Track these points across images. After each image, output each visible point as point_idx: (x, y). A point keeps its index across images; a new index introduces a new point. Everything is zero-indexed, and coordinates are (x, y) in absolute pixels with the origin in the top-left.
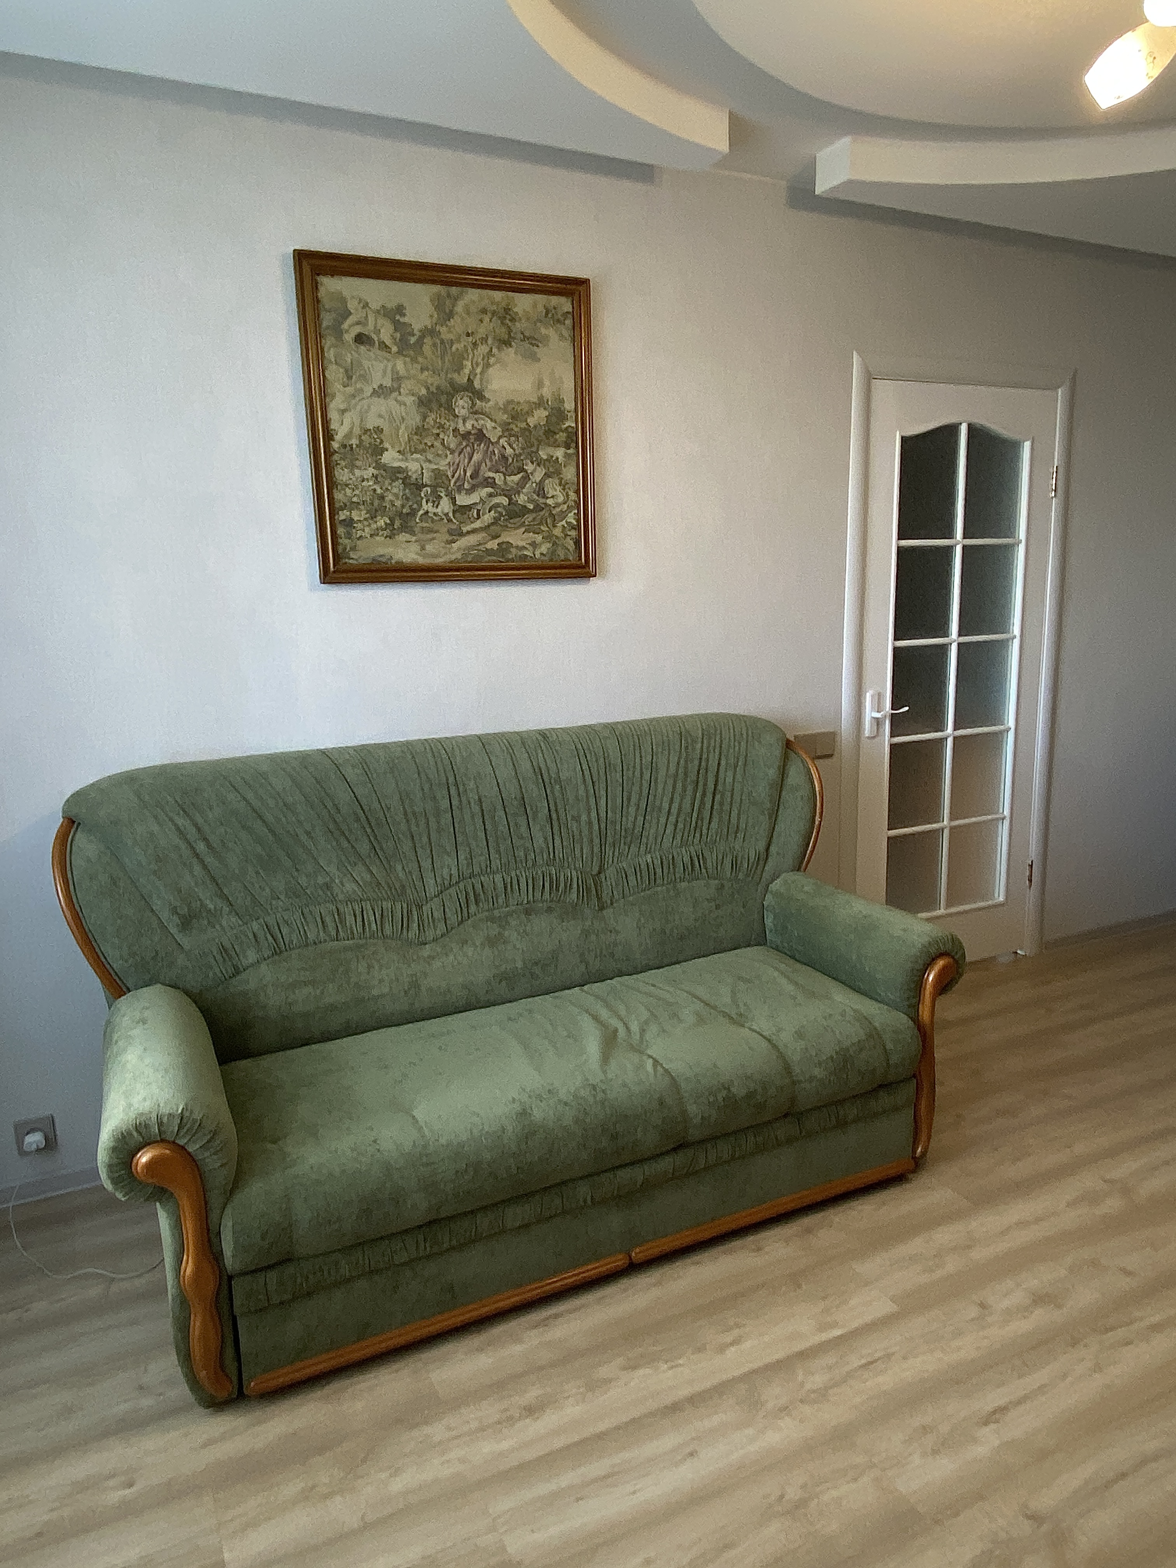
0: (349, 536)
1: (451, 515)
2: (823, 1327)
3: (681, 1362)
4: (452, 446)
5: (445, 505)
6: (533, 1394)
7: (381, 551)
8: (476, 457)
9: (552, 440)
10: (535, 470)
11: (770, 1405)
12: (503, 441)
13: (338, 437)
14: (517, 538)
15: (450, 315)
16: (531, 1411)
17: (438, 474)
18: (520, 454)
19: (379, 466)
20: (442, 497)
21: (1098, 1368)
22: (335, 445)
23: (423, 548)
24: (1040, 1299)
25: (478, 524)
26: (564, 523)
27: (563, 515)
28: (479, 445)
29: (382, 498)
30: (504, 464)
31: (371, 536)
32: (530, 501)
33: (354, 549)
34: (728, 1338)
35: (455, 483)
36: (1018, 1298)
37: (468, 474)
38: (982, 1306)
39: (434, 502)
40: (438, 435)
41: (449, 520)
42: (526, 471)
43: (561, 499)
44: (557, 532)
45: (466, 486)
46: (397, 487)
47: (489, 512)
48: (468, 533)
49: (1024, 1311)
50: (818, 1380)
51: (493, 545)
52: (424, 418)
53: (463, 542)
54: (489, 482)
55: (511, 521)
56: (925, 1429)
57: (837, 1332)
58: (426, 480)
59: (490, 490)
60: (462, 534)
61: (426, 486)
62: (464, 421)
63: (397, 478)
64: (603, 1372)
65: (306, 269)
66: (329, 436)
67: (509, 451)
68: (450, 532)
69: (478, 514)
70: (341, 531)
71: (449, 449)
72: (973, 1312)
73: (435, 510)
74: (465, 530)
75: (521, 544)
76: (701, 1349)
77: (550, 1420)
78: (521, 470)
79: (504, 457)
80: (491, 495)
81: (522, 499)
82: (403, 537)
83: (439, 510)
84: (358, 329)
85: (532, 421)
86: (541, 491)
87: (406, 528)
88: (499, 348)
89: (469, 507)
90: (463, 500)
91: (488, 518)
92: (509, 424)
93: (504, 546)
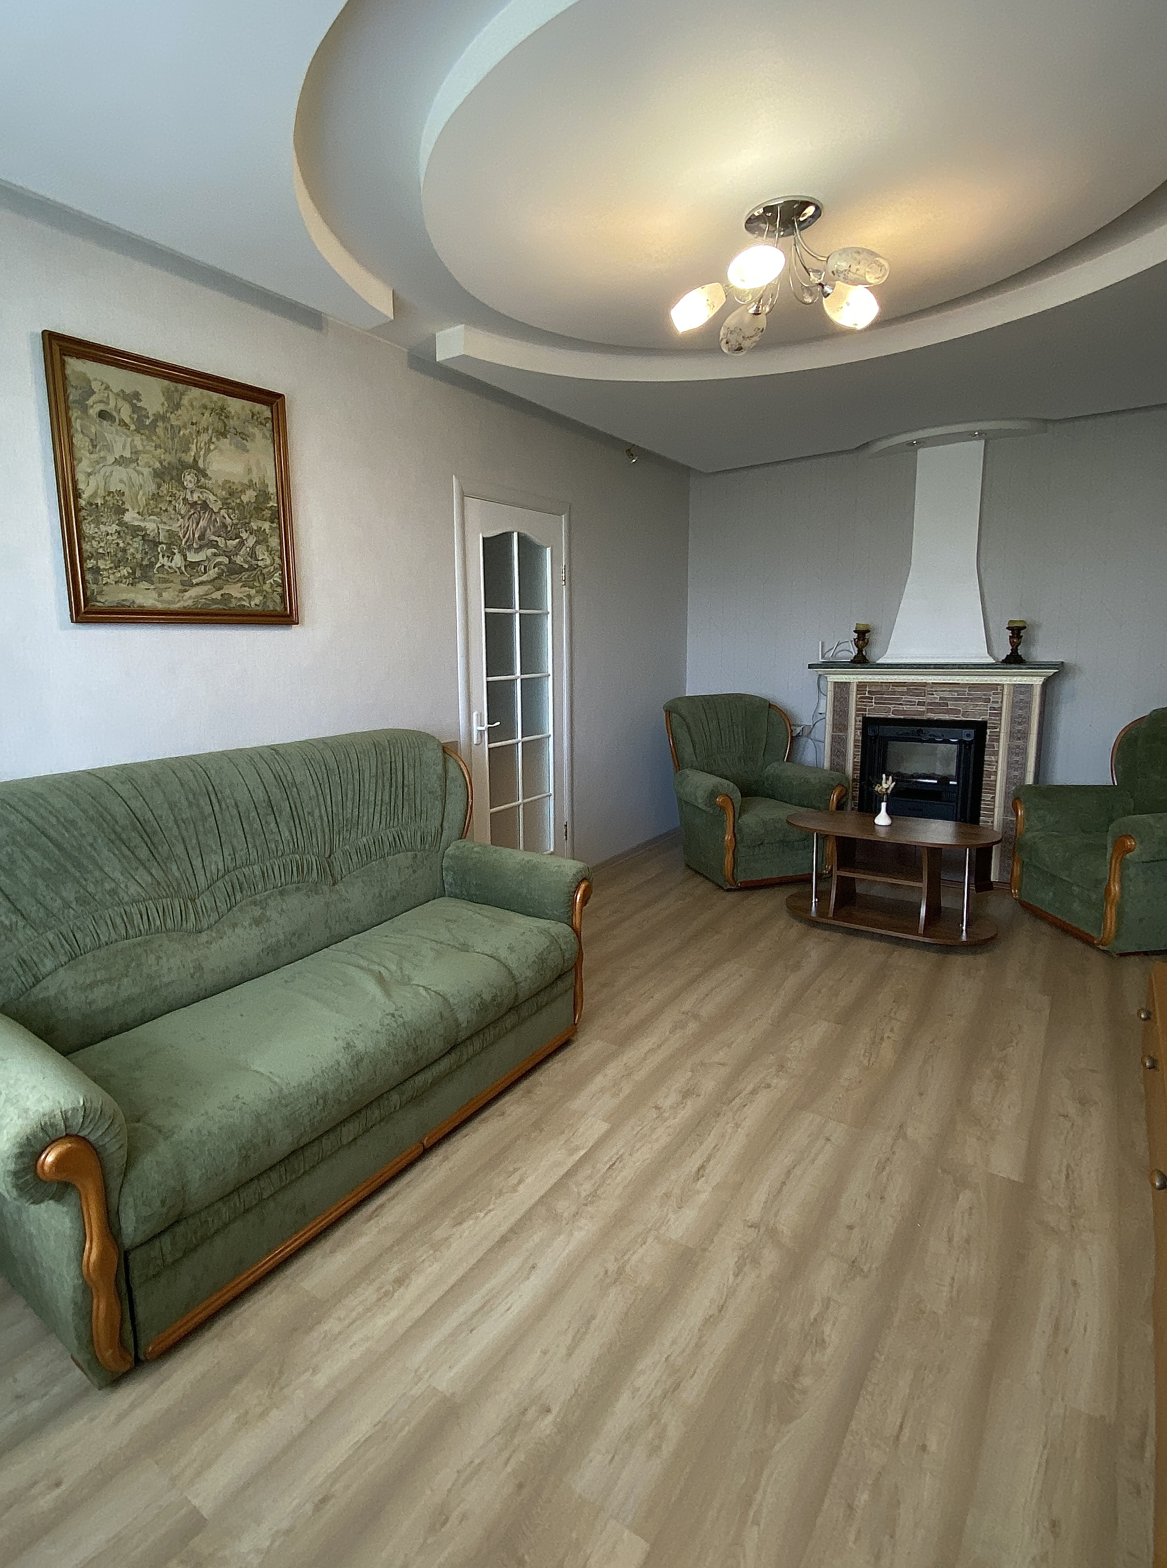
0: (96, 582)
1: (183, 568)
2: (572, 1152)
3: (491, 1207)
4: (182, 512)
5: (178, 561)
6: (394, 1270)
7: (124, 596)
8: (201, 523)
9: (261, 515)
10: (248, 537)
11: (565, 1215)
12: (223, 512)
13: (84, 496)
14: (236, 591)
15: (178, 406)
16: (400, 1281)
17: (171, 534)
18: (237, 524)
19: (121, 523)
20: (175, 554)
21: (737, 1126)
22: (82, 503)
23: (160, 595)
24: (687, 1094)
25: (204, 578)
26: (271, 581)
27: (271, 575)
28: (205, 513)
29: (124, 550)
30: (224, 530)
31: (116, 582)
32: (245, 561)
33: (101, 593)
34: (514, 1179)
35: (187, 542)
36: (673, 1098)
37: (196, 536)
38: (657, 1108)
39: (168, 557)
40: (170, 501)
41: (182, 573)
42: (241, 537)
43: (268, 562)
44: (267, 587)
45: (195, 545)
46: (137, 543)
47: (214, 568)
48: (197, 584)
49: (681, 1104)
50: (587, 1188)
51: (217, 595)
52: (159, 486)
53: (193, 592)
54: (214, 545)
55: (232, 577)
56: (667, 1195)
57: (582, 1153)
58: (162, 538)
59: (214, 550)
60: (193, 585)
61: (162, 543)
62: (192, 492)
63: (138, 535)
64: (439, 1234)
65: (56, 348)
66: (77, 495)
67: (228, 521)
68: (183, 583)
69: (205, 569)
70: (89, 577)
71: (181, 514)
72: (654, 1114)
73: (169, 564)
74: (194, 582)
75: (239, 596)
76: (501, 1193)
77: (418, 1283)
78: (238, 536)
79: (225, 526)
80: (215, 555)
81: (239, 560)
82: (144, 585)
83: (173, 564)
84: (100, 407)
85: (245, 498)
86: (253, 554)
87: (145, 578)
88: (218, 439)
89: (198, 563)
90: (192, 557)
91: (213, 573)
92: (227, 499)
93: (226, 596)
